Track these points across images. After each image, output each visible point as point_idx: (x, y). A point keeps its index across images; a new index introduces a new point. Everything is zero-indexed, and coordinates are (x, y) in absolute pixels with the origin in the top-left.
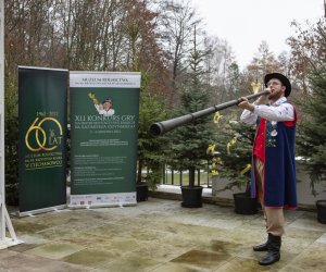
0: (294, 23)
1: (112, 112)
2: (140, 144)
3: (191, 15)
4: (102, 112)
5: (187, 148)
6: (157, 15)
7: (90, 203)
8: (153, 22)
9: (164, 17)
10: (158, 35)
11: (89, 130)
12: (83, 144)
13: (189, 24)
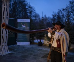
0: (53, 12)
1: (25, 26)
3: (34, 9)
6: (27, 9)
7: (21, 44)
8: (27, 10)
9: (29, 9)
10: (28, 13)
13: (33, 11)
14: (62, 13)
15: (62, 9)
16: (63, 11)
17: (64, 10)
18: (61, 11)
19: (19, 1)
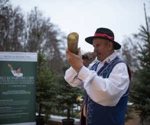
2: (39, 95)
4: (16, 75)
5: (65, 98)
6: (60, 41)
8: (59, 43)
11: (7, 85)
12: (4, 93)
14: (132, 44)
15: (132, 34)
16: (134, 38)
17: (136, 36)
18: (131, 40)
19: (41, 25)
